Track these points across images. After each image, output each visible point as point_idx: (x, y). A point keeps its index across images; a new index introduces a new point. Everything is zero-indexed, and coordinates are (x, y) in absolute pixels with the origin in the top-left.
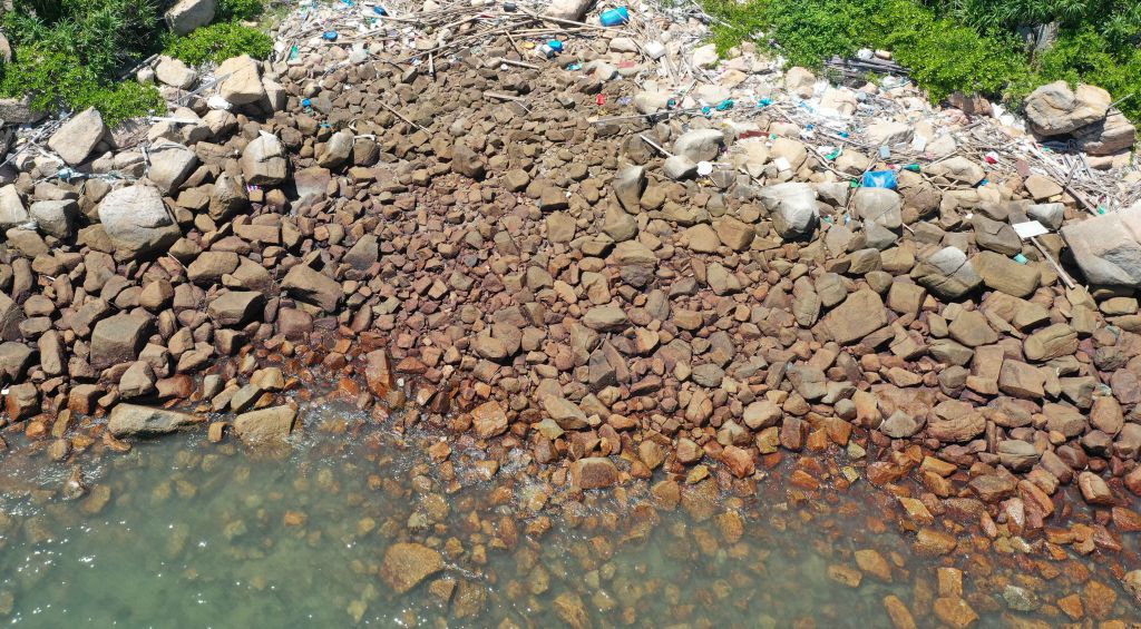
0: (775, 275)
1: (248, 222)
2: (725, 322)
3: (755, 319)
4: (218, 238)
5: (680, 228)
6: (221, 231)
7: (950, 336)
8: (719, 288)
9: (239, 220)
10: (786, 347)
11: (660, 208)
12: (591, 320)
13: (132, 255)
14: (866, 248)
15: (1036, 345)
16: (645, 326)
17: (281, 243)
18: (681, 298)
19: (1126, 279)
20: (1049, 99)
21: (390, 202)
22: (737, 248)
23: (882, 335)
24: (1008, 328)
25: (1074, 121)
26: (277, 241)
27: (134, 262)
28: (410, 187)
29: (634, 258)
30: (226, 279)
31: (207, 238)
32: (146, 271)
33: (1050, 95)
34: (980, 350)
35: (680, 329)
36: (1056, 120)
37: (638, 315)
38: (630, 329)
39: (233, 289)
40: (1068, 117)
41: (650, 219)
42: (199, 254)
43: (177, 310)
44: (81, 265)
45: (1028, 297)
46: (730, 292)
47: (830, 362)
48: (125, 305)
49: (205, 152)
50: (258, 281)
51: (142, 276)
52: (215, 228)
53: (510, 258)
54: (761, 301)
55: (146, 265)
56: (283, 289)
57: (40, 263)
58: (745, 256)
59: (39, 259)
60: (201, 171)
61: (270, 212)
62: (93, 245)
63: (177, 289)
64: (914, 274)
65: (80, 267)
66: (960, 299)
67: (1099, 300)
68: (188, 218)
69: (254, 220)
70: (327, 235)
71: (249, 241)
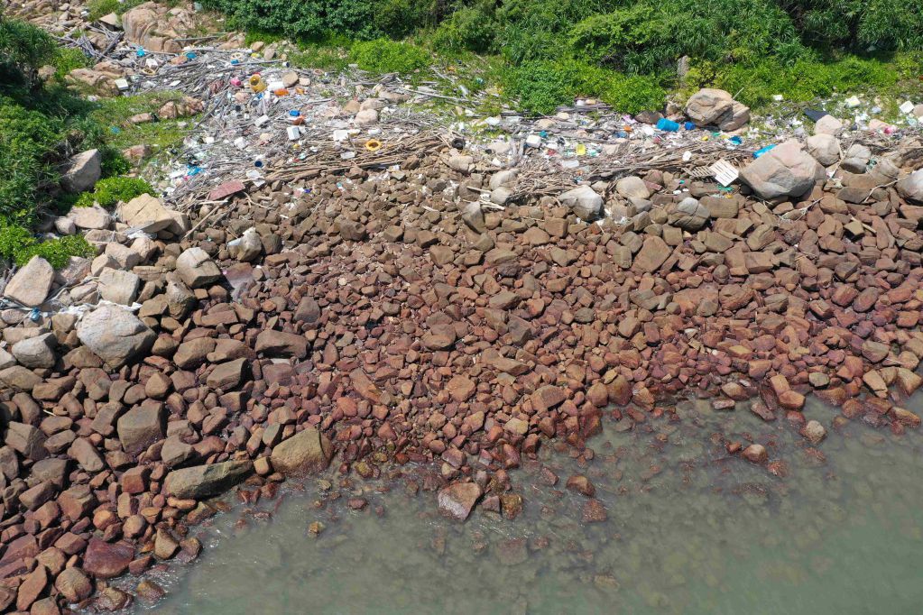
0: (593, 245)
1: (205, 313)
2: (578, 281)
3: (595, 274)
4: (186, 332)
5: (519, 235)
6: (186, 326)
7: (709, 250)
8: (563, 263)
9: (197, 315)
10: (621, 284)
11: (500, 225)
12: (495, 304)
13: (122, 362)
14: (638, 213)
15: (754, 241)
16: (531, 298)
17: (240, 321)
18: (543, 275)
19: (784, 190)
20: (700, 101)
21: (309, 272)
22: (561, 235)
23: (672, 260)
24: (735, 236)
25: (718, 111)
26: (236, 320)
27: (126, 367)
28: (317, 258)
29: (502, 259)
30: (211, 357)
31: (177, 333)
32: (138, 371)
33: (700, 98)
34: (727, 252)
35: (553, 293)
37: (524, 292)
38: (523, 302)
39: (221, 362)
40: (714, 109)
41: (498, 234)
42: (178, 346)
43: (182, 391)
44: (78, 382)
45: (736, 217)
46: (571, 263)
47: (652, 285)
48: (134, 401)
49: (144, 273)
50: (238, 352)
51: (137, 376)
52: (180, 326)
53: (419, 282)
54: (592, 263)
55: (136, 367)
56: (258, 353)
57: (40, 391)
58: (569, 239)
59: (36, 388)
60: (149, 286)
61: (217, 303)
62: (81, 364)
63: (172, 376)
64: (670, 222)
65: (78, 384)
66: (702, 228)
67: (771, 208)
68: (155, 323)
69: (209, 312)
70: (274, 306)
71: (213, 327)
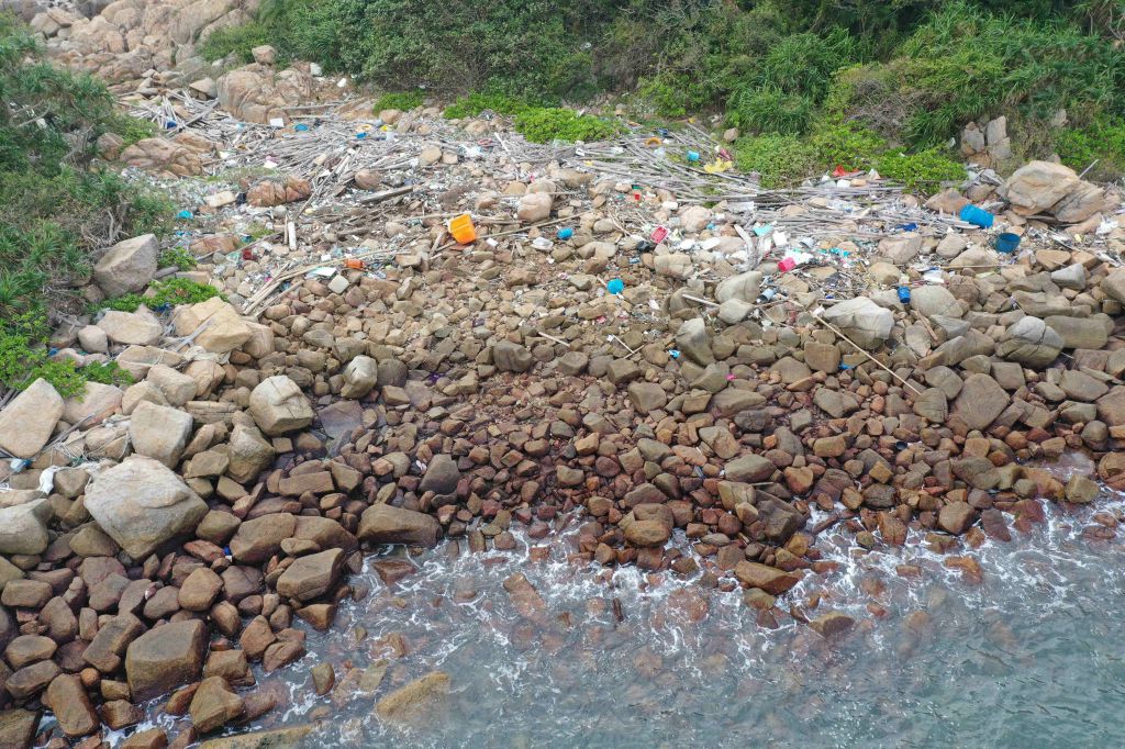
1: (286, 475)
2: (863, 440)
5: (764, 369)
6: (255, 495)
10: (936, 447)
11: (734, 354)
12: (732, 473)
13: (148, 549)
14: (950, 338)
16: (790, 465)
17: (337, 489)
18: (807, 430)
22: (832, 370)
23: (1013, 412)
25: (1057, 193)
27: (154, 557)
30: (286, 546)
32: (173, 564)
34: (1100, 403)
36: (1040, 198)
37: (779, 455)
38: (778, 472)
39: (301, 554)
40: (1051, 191)
41: (731, 367)
42: (239, 526)
44: (76, 580)
45: (1106, 347)
48: (160, 613)
49: (201, 411)
50: (330, 537)
51: (170, 573)
52: (246, 493)
55: (171, 557)
56: (361, 540)
59: (10, 587)
60: (206, 431)
61: (306, 460)
62: (87, 550)
65: (77, 583)
68: (207, 488)
69: (292, 473)
70: (391, 466)
71: (296, 497)
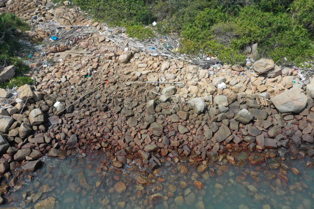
0: (197, 126)
3: (194, 140)
4: (23, 145)
5: (168, 116)
6: (24, 142)
7: (249, 135)
8: (182, 132)
9: (30, 137)
10: (205, 147)
11: (161, 111)
12: (147, 149)
14: (221, 113)
15: (271, 132)
19: (290, 110)
20: (259, 64)
21: (79, 123)
22: (185, 119)
24: (263, 129)
25: (267, 69)
26: (43, 141)
28: (85, 117)
29: (156, 128)
31: (19, 145)
34: (257, 137)
35: (174, 147)
36: (262, 70)
38: (159, 150)
39: (30, 161)
40: (265, 68)
41: (159, 115)
42: (17, 151)
43: (11, 171)
45: (265, 120)
46: (186, 133)
52: (22, 141)
54: (195, 134)
60: (16, 123)
63: (11, 164)
64: (235, 118)
66: (249, 123)
67: (283, 117)
68: (12, 139)
69: (35, 136)
70: (60, 137)
71: (34, 144)
